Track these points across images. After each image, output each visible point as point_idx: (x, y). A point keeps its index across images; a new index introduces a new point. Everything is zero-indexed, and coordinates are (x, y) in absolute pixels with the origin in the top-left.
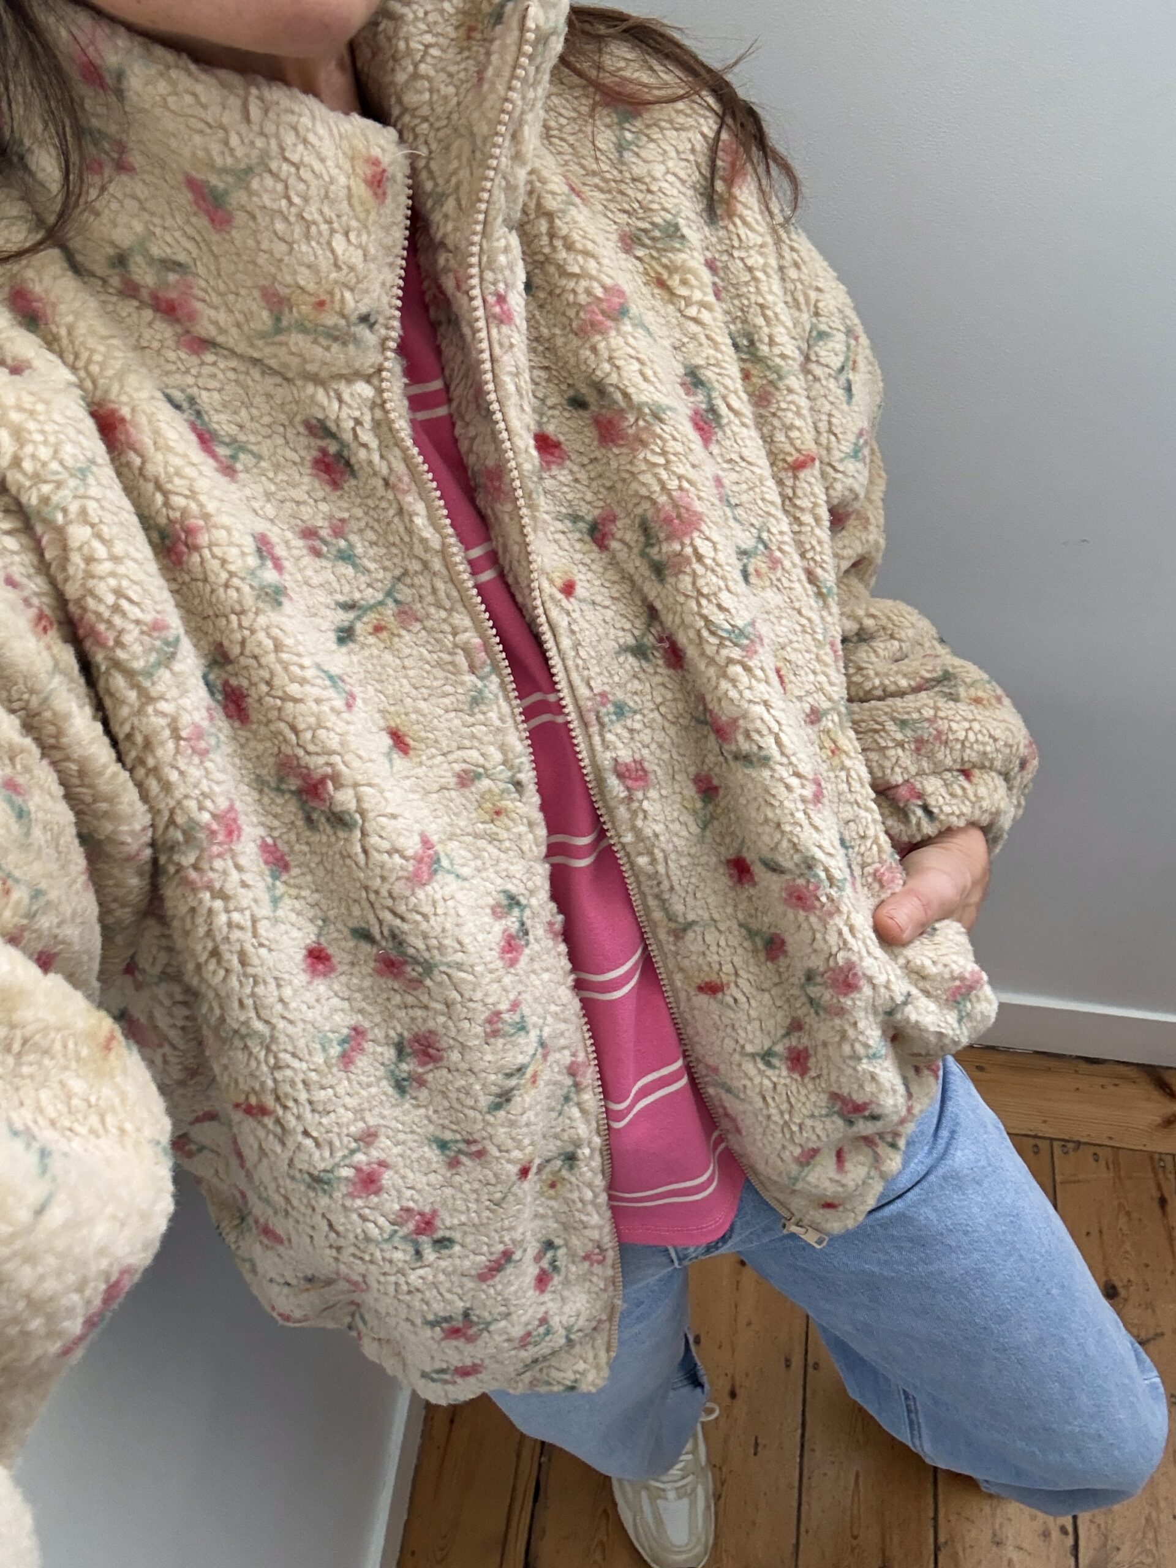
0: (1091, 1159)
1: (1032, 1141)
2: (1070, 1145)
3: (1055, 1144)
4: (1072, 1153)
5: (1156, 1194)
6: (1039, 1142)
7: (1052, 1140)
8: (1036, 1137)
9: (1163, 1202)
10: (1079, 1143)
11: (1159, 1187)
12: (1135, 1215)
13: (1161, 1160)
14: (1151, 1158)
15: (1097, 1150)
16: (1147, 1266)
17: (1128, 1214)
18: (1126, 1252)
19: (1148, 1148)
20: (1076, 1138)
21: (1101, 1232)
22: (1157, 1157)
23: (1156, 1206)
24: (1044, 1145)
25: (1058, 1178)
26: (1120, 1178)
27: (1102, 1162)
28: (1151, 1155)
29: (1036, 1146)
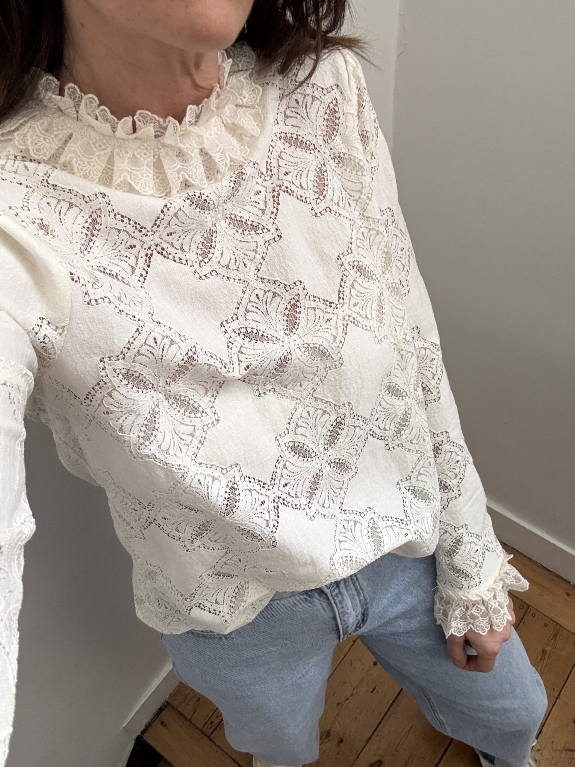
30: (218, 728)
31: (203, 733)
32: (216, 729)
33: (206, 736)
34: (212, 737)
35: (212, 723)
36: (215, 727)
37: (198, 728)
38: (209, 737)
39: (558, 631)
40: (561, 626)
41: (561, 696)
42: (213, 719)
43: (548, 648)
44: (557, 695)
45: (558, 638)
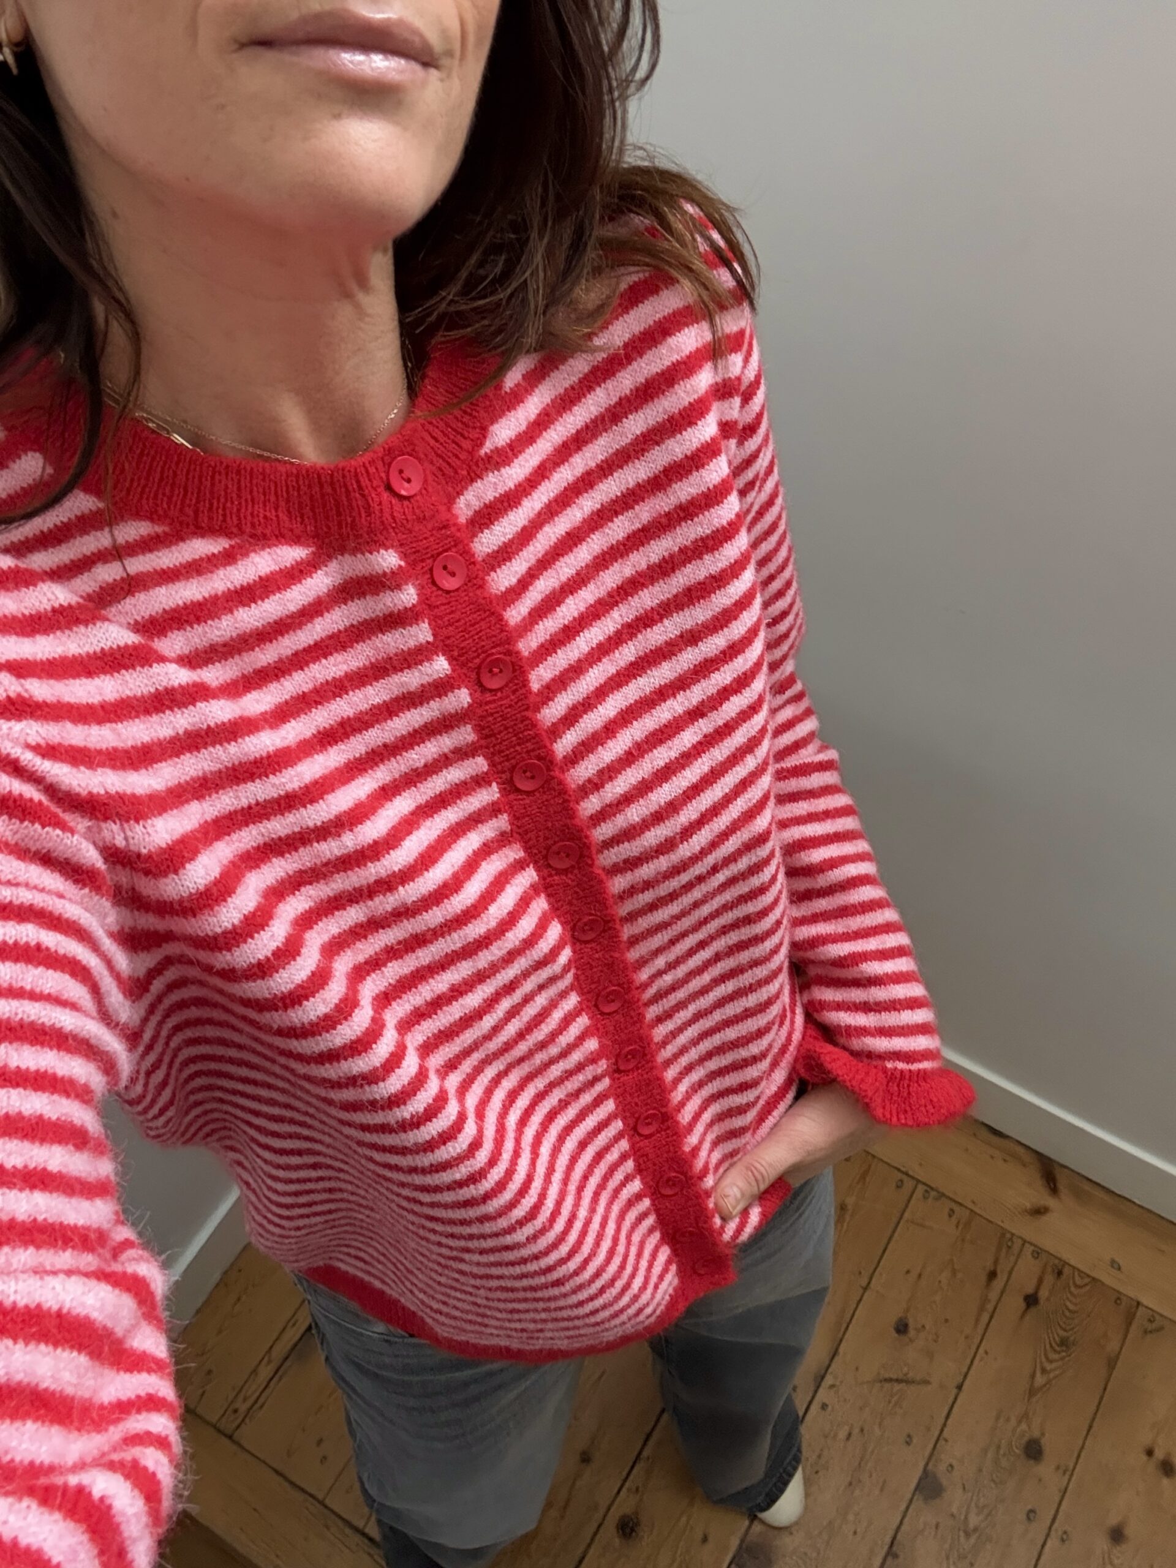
0: (946, 1210)
1: (900, 1176)
2: (933, 1194)
3: (921, 1188)
4: (930, 1200)
5: (989, 1265)
6: (905, 1178)
7: (918, 1181)
8: (907, 1174)
9: (992, 1275)
10: (943, 1195)
11: (996, 1262)
12: (960, 1275)
13: (1011, 1239)
14: (1003, 1235)
15: (956, 1208)
16: (946, 1321)
17: (954, 1272)
18: (935, 1302)
19: (1006, 1226)
20: (941, 1190)
21: (920, 1276)
22: (1008, 1236)
23: (983, 1278)
24: (909, 1184)
25: (907, 1215)
26: (963, 1240)
27: (954, 1220)
28: (1003, 1232)
29: (901, 1181)
30: (247, 1420)
31: (219, 1431)
32: (243, 1420)
33: (226, 1435)
34: (236, 1436)
35: (236, 1411)
36: (240, 1419)
37: (208, 1423)
38: (230, 1437)
39: (870, 1166)
40: (874, 1156)
41: (872, 1285)
42: (238, 1404)
43: (850, 1201)
44: (864, 1283)
45: (868, 1179)
